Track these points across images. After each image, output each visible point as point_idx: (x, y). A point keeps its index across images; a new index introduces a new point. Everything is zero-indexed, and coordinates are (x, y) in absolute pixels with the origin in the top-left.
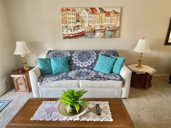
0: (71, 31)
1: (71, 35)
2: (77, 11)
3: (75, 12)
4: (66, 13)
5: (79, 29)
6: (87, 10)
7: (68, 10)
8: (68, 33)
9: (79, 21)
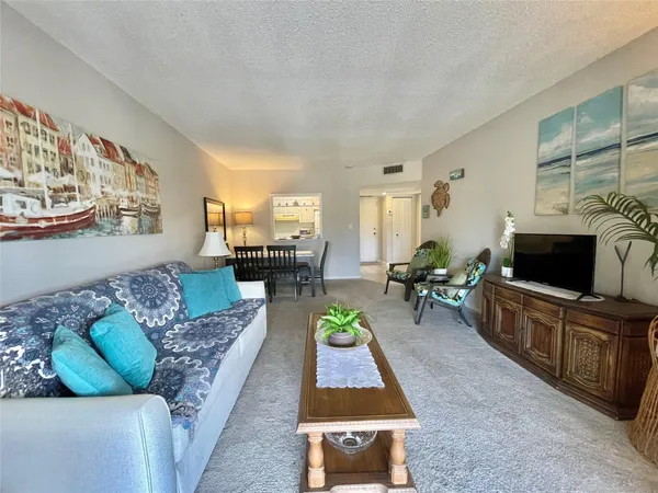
0: (44, 206)
1: (43, 224)
2: (65, 131)
3: (56, 135)
4: (12, 121)
5: (72, 198)
6: (94, 142)
7: (24, 111)
8: (28, 213)
9: (71, 171)
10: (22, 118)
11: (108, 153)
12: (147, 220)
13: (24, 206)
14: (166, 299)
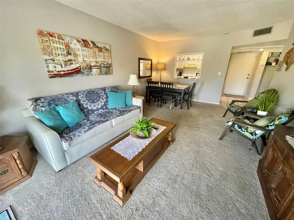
0: (62, 67)
1: (62, 73)
2: (67, 39)
3: (63, 41)
4: (48, 40)
5: (71, 64)
6: (79, 41)
7: (51, 36)
8: (57, 69)
9: (71, 54)
10: (51, 38)
11: (85, 45)
12: (104, 70)
13: (55, 67)
14: (99, 100)
